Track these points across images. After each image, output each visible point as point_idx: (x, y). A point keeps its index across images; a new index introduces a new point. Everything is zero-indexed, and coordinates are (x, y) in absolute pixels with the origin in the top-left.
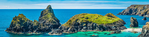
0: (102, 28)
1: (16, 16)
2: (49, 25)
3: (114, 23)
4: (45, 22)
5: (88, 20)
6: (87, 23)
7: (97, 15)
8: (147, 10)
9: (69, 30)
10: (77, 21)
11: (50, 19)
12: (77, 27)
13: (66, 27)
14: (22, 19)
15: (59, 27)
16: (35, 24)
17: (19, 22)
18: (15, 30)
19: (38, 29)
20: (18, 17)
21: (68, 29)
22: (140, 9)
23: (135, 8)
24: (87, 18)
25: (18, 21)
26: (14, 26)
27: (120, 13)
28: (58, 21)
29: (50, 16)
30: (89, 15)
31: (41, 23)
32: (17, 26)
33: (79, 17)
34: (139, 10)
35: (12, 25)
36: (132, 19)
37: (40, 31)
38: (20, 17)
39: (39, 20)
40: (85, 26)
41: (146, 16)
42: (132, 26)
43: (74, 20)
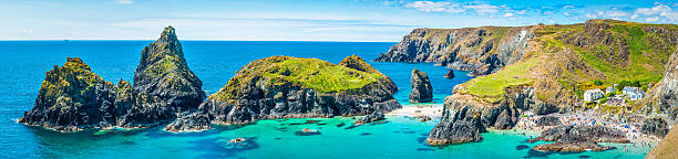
0: (333, 106)
1: (56, 67)
2: (168, 97)
3: (366, 89)
4: (155, 87)
5: (290, 78)
6: (286, 88)
7: (316, 63)
8: (456, 47)
9: (231, 113)
10: (257, 84)
11: (170, 77)
12: (256, 102)
13: (223, 105)
14: (80, 77)
15: (201, 106)
16: (122, 95)
17: (66, 87)
18: (54, 117)
19: (134, 111)
20: (64, 70)
21: (227, 110)
22: (438, 43)
23: (425, 39)
24: (288, 73)
25: (66, 83)
26: (50, 105)
27: (384, 55)
28: (197, 84)
29: (170, 65)
30: (291, 62)
31: (143, 89)
32: (62, 102)
33: (264, 67)
34: (436, 47)
35: (44, 100)
36: (416, 77)
37: (138, 118)
38: (70, 70)
39: (136, 79)
40: (279, 100)
41: (454, 64)
42: (416, 98)
43: (248, 79)
